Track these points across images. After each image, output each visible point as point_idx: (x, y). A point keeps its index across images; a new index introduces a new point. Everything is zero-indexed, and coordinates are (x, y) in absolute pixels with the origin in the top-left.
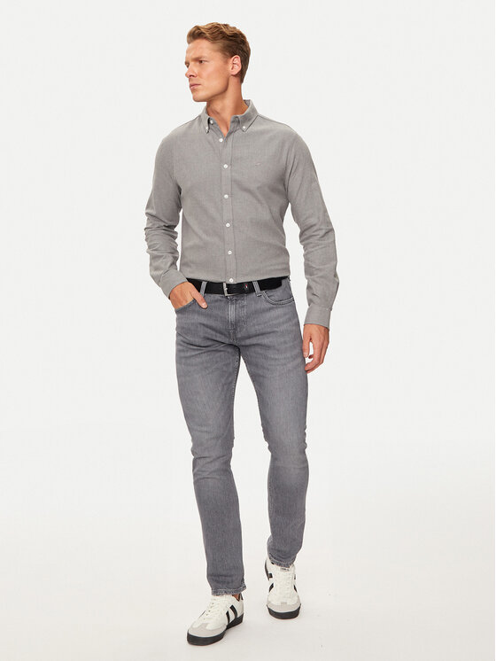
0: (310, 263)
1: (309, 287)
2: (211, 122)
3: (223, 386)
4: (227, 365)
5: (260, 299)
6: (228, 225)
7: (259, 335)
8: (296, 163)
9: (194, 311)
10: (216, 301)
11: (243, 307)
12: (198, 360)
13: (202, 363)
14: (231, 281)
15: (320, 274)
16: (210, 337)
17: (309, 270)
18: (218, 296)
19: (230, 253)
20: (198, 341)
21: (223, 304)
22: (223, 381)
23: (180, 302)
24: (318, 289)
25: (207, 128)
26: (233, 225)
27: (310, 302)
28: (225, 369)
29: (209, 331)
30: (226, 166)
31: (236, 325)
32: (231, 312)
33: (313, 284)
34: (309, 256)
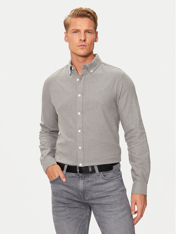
0: (133, 155)
1: (133, 170)
2: (73, 69)
3: (80, 228)
4: (82, 215)
5: (99, 177)
6: (79, 131)
7: (99, 198)
8: (123, 91)
9: (59, 183)
10: (73, 177)
11: (88, 181)
12: (64, 213)
13: (66, 215)
14: (81, 165)
15: (139, 162)
16: (70, 198)
17: (132, 159)
18: (74, 174)
19: (80, 148)
20: (63, 200)
21: (76, 179)
22: (79, 224)
23: (52, 177)
24: (139, 171)
25: (70, 72)
26: (82, 131)
27: (134, 179)
28: (80, 217)
29: (69, 194)
30: (79, 95)
31: (84, 192)
32: (81, 184)
33: (135, 169)
34: (132, 150)
